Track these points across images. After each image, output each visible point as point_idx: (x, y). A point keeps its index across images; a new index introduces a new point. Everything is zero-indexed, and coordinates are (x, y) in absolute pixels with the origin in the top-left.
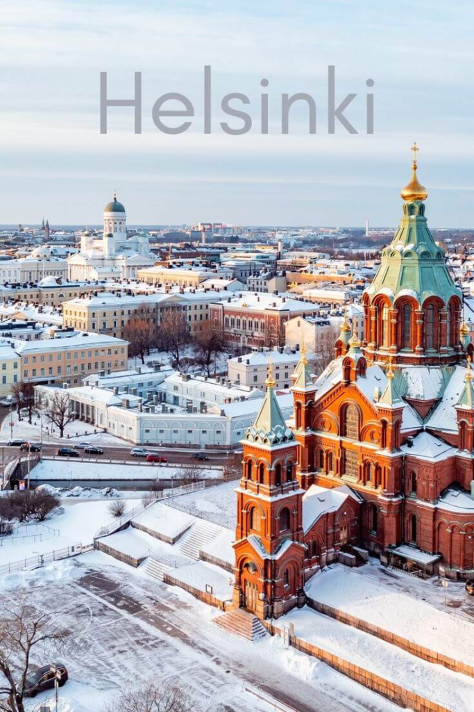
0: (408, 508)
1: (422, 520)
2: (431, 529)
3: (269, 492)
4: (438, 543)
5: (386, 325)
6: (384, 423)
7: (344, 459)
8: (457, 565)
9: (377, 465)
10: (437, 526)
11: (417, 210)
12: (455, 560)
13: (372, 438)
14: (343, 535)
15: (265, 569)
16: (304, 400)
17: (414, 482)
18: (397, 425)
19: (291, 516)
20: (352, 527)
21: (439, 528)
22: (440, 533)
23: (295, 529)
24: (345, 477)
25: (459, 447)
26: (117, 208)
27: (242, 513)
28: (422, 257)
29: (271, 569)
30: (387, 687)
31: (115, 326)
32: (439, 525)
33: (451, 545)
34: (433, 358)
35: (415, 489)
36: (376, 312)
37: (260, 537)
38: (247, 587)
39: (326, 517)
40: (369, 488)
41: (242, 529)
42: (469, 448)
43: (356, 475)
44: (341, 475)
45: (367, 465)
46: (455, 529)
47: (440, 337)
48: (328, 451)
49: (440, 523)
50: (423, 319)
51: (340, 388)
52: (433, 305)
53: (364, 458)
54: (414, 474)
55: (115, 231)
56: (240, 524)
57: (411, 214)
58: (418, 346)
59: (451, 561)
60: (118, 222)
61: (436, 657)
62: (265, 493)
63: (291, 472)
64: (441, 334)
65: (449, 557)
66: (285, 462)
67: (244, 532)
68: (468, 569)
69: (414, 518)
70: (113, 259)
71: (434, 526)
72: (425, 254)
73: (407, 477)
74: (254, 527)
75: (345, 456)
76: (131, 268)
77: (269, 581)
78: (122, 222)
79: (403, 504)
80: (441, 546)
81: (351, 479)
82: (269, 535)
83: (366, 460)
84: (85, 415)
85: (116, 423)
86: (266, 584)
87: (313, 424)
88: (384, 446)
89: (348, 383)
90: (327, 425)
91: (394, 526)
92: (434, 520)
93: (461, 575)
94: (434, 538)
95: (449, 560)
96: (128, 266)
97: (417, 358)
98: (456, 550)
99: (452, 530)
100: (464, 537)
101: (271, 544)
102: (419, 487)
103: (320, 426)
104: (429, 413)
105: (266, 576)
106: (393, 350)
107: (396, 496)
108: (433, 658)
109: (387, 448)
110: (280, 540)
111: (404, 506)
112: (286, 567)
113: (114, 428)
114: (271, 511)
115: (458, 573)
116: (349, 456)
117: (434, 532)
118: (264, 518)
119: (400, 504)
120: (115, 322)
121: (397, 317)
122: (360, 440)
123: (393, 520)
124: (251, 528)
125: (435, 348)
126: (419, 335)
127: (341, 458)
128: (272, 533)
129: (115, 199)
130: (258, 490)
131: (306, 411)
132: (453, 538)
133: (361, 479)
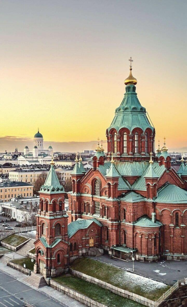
0: (122, 227)
1: (128, 232)
2: (132, 237)
3: (49, 214)
4: (136, 243)
5: (115, 143)
6: (109, 184)
7: (94, 207)
8: (144, 254)
9: (108, 207)
10: (135, 235)
11: (132, 89)
12: (143, 251)
13: (106, 194)
14: (91, 241)
15: (47, 252)
16: (76, 178)
17: (125, 214)
18: (116, 185)
19: (61, 228)
20: (96, 238)
21: (136, 236)
22: (136, 239)
23: (64, 235)
24: (94, 215)
25: (147, 197)
26: (39, 135)
27: (39, 227)
28: (133, 110)
29: (50, 253)
30: (96, 306)
31: (31, 181)
32: (136, 235)
33: (141, 244)
34: (138, 157)
35: (125, 218)
36: (111, 137)
37: (46, 237)
38: (40, 263)
39: (81, 230)
40: (105, 219)
41: (38, 235)
42: (151, 197)
43: (99, 213)
44: (93, 215)
45: (104, 207)
46: (143, 236)
47: (142, 148)
48: (88, 202)
49: (136, 233)
50: (132, 139)
51: (92, 171)
52: (138, 132)
53: (102, 204)
54: (124, 210)
55: (39, 145)
56: (37, 233)
57: (129, 91)
58: (130, 152)
59: (141, 251)
60: (40, 142)
61: (124, 293)
62: (48, 216)
63: (61, 206)
64: (141, 146)
65: (140, 250)
66: (58, 201)
67: (39, 236)
68: (150, 256)
69: (125, 232)
70: (37, 158)
71: (133, 235)
72: (134, 108)
73: (121, 212)
74: (44, 233)
75: (95, 205)
76: (45, 162)
77: (49, 258)
78: (41, 142)
79: (119, 225)
80: (137, 245)
81: (97, 216)
82: (49, 236)
83: (104, 205)
84: (8, 214)
85: (20, 216)
86: (47, 260)
87: (81, 191)
88: (109, 197)
89: (95, 169)
90: (87, 191)
91: (115, 236)
92: (133, 232)
93: (146, 259)
94: (133, 241)
95: (140, 251)
96: (44, 161)
97: (129, 157)
98: (144, 246)
99: (142, 236)
100: (147, 240)
101: (50, 240)
102: (127, 216)
103: (84, 191)
104: (134, 183)
105: (47, 257)
106: (118, 154)
107: (115, 221)
108: (123, 293)
109: (111, 197)
110: (55, 239)
111: (120, 227)
112: (58, 253)
113: (19, 218)
114: (50, 224)
115: (145, 258)
116: (96, 205)
117: (133, 238)
118: (47, 228)
119: (118, 225)
120: (31, 180)
121: (120, 139)
122: (100, 196)
123: (114, 233)
124: (43, 234)
125: (139, 153)
126: (130, 146)
127: (93, 206)
128: (50, 235)
129: (38, 132)
130: (45, 214)
131: (77, 184)
132: (142, 240)
133: (101, 215)
